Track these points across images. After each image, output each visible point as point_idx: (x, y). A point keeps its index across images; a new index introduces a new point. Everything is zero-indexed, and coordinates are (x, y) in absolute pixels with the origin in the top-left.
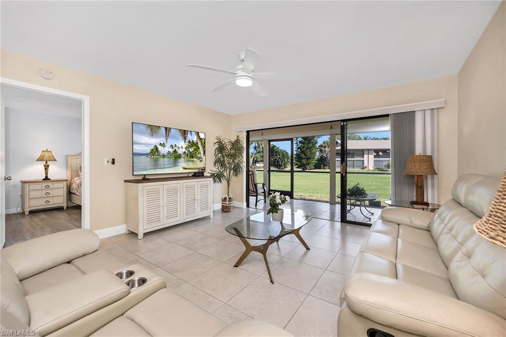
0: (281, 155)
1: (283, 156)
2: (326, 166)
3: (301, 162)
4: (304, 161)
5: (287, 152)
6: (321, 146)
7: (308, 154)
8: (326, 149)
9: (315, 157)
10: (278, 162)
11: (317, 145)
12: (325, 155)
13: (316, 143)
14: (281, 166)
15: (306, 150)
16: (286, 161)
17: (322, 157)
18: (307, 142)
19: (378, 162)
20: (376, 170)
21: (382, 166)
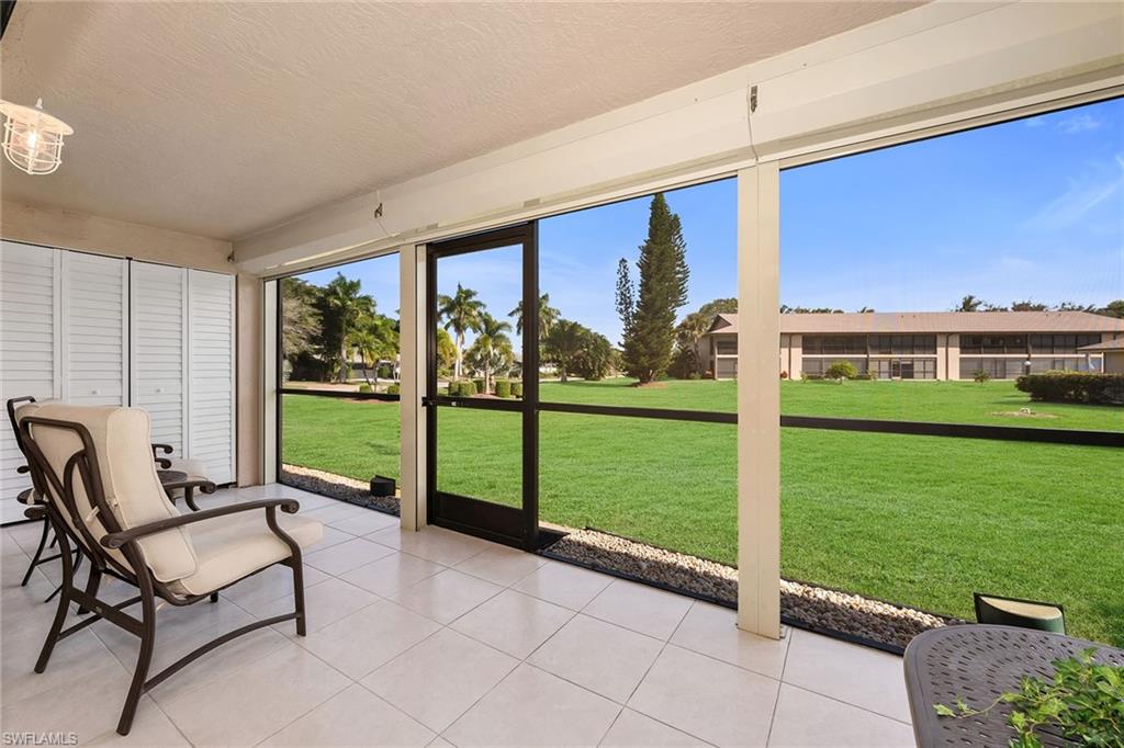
0: (592, 347)
1: (595, 349)
2: (695, 372)
3: (636, 363)
4: (644, 361)
5: (605, 341)
6: (683, 325)
7: (653, 345)
8: (696, 332)
9: (669, 351)
10: (585, 362)
11: (676, 323)
12: (692, 348)
13: (673, 317)
14: (593, 371)
15: (649, 333)
16: (603, 360)
17: (685, 352)
18: (650, 316)
19: (812, 363)
20: (808, 381)
21: (821, 373)
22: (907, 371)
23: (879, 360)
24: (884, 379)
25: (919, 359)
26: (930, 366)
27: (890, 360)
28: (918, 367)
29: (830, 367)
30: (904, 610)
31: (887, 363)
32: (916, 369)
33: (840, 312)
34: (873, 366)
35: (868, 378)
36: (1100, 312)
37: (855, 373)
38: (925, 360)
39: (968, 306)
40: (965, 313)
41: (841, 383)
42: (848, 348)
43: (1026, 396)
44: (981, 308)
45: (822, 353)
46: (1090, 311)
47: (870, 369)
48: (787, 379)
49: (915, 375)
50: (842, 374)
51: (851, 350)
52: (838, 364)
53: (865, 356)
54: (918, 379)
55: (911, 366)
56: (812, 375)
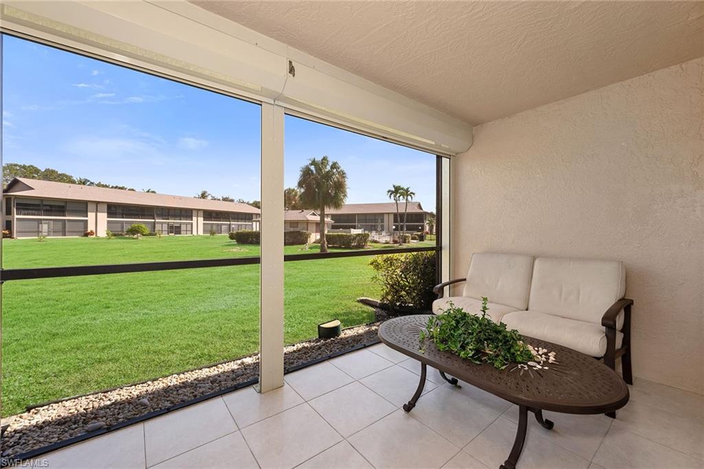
19: (116, 225)
20: (113, 237)
21: (123, 231)
22: (176, 230)
23: (162, 223)
24: (164, 235)
25: (184, 223)
26: (189, 226)
27: (168, 224)
28: (183, 227)
29: (130, 227)
30: (296, 346)
31: (166, 225)
32: (182, 229)
33: (133, 190)
34: (158, 227)
35: (155, 235)
36: (251, 205)
37: (147, 231)
38: (187, 224)
39: (204, 196)
40: (202, 200)
41: (137, 238)
42: (142, 215)
43: (234, 242)
44: (209, 198)
45: (123, 218)
46: (248, 203)
47: (156, 229)
48: (94, 236)
49: (182, 232)
50: (138, 232)
51: (143, 216)
52: (136, 225)
53: (153, 220)
54: (183, 235)
55: (180, 227)
56: (115, 233)
